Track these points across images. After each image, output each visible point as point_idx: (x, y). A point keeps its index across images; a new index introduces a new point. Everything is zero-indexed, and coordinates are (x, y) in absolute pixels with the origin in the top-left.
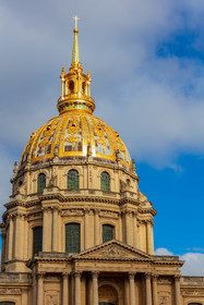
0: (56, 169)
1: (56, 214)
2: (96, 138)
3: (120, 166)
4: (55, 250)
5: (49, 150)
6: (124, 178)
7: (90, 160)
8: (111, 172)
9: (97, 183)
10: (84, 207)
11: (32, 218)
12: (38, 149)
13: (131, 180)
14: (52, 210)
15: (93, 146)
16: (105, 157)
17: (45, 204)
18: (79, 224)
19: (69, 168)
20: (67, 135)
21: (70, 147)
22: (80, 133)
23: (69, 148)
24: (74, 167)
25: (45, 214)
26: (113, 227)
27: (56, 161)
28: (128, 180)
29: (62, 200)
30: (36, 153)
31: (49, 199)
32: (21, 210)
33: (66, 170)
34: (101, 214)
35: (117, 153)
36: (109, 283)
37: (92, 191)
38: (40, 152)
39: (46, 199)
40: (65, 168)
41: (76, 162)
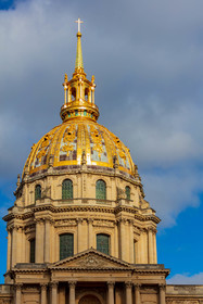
0: (50, 180)
1: (48, 224)
2: (92, 145)
3: (118, 173)
4: (47, 261)
5: (45, 161)
6: (122, 186)
7: (84, 168)
8: (107, 179)
9: (91, 192)
10: (77, 217)
11: (28, 230)
12: (35, 160)
13: (132, 186)
14: (44, 221)
15: (88, 154)
16: (101, 165)
17: (38, 215)
18: (72, 235)
19: (64, 178)
20: (62, 145)
21: (65, 156)
22: (76, 141)
23: (63, 158)
24: (67, 177)
25: (38, 225)
26: (109, 236)
27: (50, 171)
28: (128, 187)
29: (55, 211)
30: (33, 164)
31: (41, 210)
32: (18, 222)
33: (60, 180)
34: (95, 223)
35: (115, 159)
36: (91, 293)
37: (85, 200)
38: (37, 163)
39: (38, 210)
40: (59, 178)
41: (70, 171)
